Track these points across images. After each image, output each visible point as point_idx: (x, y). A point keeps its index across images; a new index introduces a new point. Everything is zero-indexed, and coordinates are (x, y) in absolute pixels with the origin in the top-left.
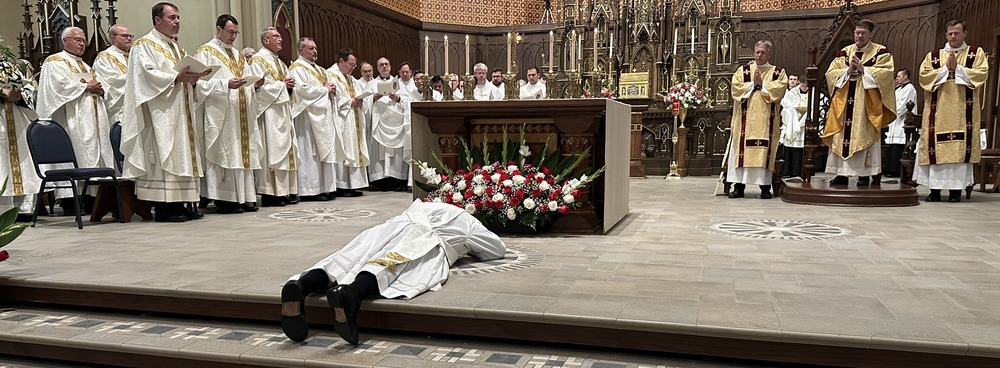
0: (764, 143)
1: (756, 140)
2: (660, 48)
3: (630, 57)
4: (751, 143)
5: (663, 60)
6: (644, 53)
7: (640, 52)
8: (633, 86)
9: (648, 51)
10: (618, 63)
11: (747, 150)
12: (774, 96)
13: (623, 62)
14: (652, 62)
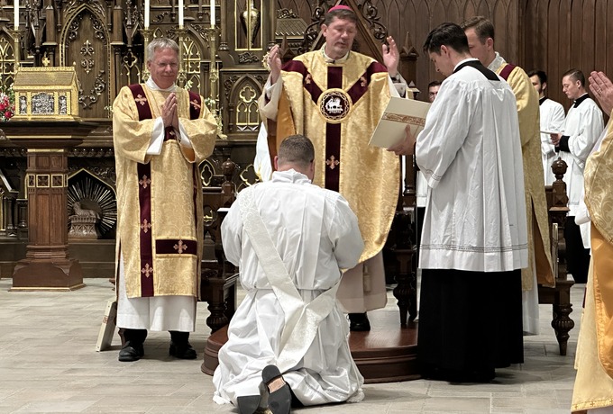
0: (191, 247)
1: (176, 242)
2: (117, 15)
3: (57, 29)
4: (167, 247)
5: (125, 39)
6: (87, 22)
7: (78, 19)
8: (43, 93)
9: (94, 19)
10: (32, 39)
11: (158, 260)
12: (202, 152)
13: (44, 39)
14: (104, 41)
